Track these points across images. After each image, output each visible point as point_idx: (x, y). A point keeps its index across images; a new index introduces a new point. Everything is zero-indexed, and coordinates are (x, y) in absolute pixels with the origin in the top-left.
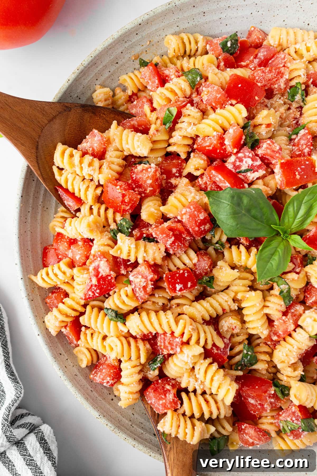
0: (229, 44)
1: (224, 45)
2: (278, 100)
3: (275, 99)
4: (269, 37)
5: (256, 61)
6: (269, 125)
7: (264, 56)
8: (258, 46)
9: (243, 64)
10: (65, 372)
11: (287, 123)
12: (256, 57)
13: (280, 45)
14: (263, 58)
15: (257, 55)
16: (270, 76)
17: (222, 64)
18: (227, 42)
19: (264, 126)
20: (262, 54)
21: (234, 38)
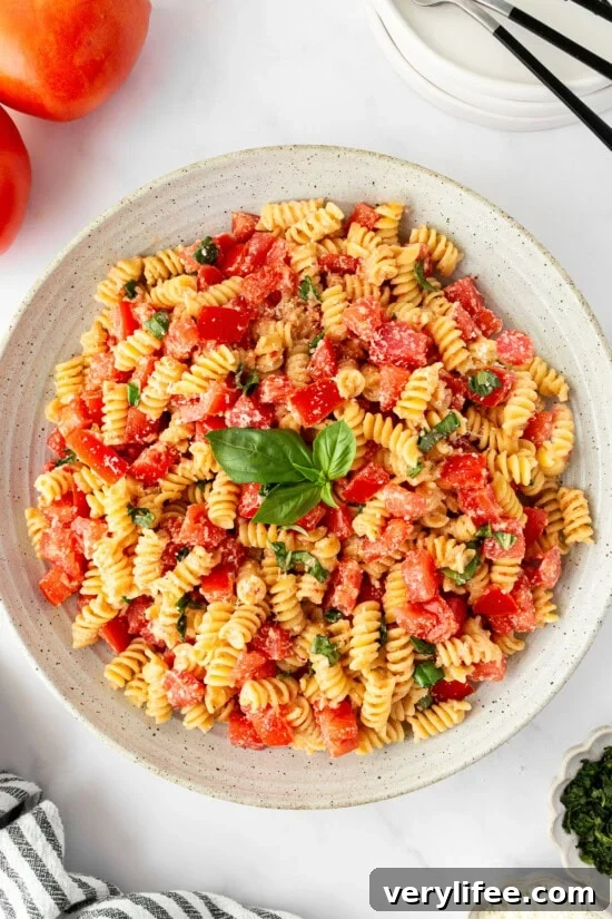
0: (204, 253)
1: (199, 257)
2: (286, 305)
3: (282, 302)
4: (262, 220)
5: (248, 259)
6: (274, 354)
7: (257, 250)
8: (247, 236)
9: (231, 269)
10: (81, 712)
11: (305, 331)
12: (247, 253)
13: (276, 226)
14: (255, 253)
15: (247, 250)
16: (265, 281)
17: (202, 280)
18: (200, 251)
19: (268, 356)
20: (254, 247)
21: (209, 243)
